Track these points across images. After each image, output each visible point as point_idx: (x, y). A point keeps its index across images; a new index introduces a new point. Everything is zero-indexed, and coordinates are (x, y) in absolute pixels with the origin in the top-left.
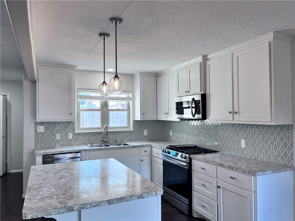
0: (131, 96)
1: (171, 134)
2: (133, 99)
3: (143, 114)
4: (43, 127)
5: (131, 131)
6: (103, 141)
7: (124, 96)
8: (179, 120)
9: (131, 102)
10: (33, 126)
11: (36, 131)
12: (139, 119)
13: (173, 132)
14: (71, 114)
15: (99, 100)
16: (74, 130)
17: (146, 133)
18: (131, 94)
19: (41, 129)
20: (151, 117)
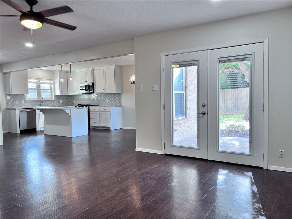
0: (53, 82)
1: (75, 102)
2: (54, 84)
3: (61, 91)
4: (10, 97)
5: (53, 101)
6: (41, 105)
7: (49, 82)
8: (81, 94)
9: (53, 85)
10: (5, 96)
11: (6, 99)
12: (59, 94)
13: (76, 101)
14: (27, 90)
15: (36, 84)
16: (25, 99)
17: (61, 102)
18: (52, 81)
19: (9, 98)
20: (65, 93)
